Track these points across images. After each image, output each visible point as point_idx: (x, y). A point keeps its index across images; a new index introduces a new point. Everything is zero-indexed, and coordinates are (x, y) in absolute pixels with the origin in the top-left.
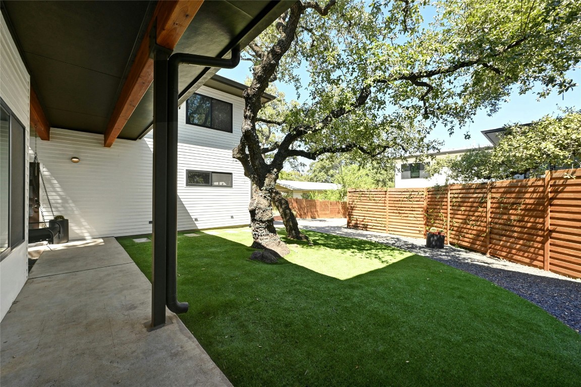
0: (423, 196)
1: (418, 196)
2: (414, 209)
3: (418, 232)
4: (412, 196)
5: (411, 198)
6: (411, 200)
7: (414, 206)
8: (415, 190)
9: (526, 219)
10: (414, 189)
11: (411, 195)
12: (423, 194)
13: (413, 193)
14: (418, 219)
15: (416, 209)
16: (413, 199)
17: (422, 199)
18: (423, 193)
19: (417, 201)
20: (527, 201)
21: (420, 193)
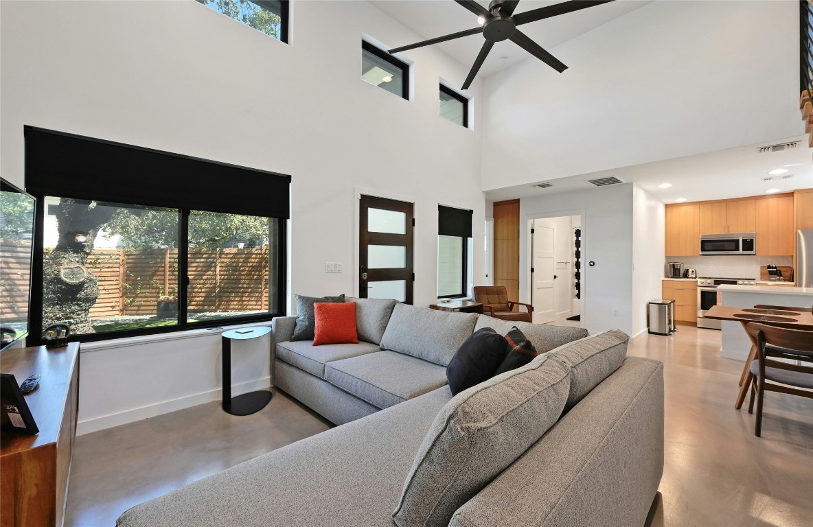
0: (118, 261)
1: (111, 261)
2: (103, 279)
3: (110, 309)
4: (99, 261)
5: (99, 263)
6: (98, 266)
7: (103, 274)
8: (105, 253)
9: (253, 273)
10: (104, 251)
11: (99, 259)
12: (117, 259)
13: (101, 257)
14: (111, 291)
15: (106, 278)
16: (102, 265)
17: (117, 265)
18: (118, 257)
19: (109, 267)
20: (253, 260)
21: (113, 257)
